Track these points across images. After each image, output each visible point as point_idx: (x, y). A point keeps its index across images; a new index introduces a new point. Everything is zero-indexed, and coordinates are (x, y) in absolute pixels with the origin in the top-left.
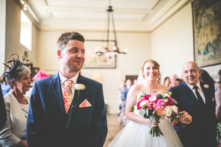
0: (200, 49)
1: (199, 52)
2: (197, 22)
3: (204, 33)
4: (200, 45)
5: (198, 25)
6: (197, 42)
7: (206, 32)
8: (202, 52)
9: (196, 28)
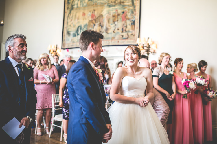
0: (69, 30)
1: (68, 33)
2: (68, 3)
3: (76, 16)
4: (70, 26)
5: (70, 6)
6: (67, 23)
7: (78, 15)
8: (72, 33)
9: (68, 8)
